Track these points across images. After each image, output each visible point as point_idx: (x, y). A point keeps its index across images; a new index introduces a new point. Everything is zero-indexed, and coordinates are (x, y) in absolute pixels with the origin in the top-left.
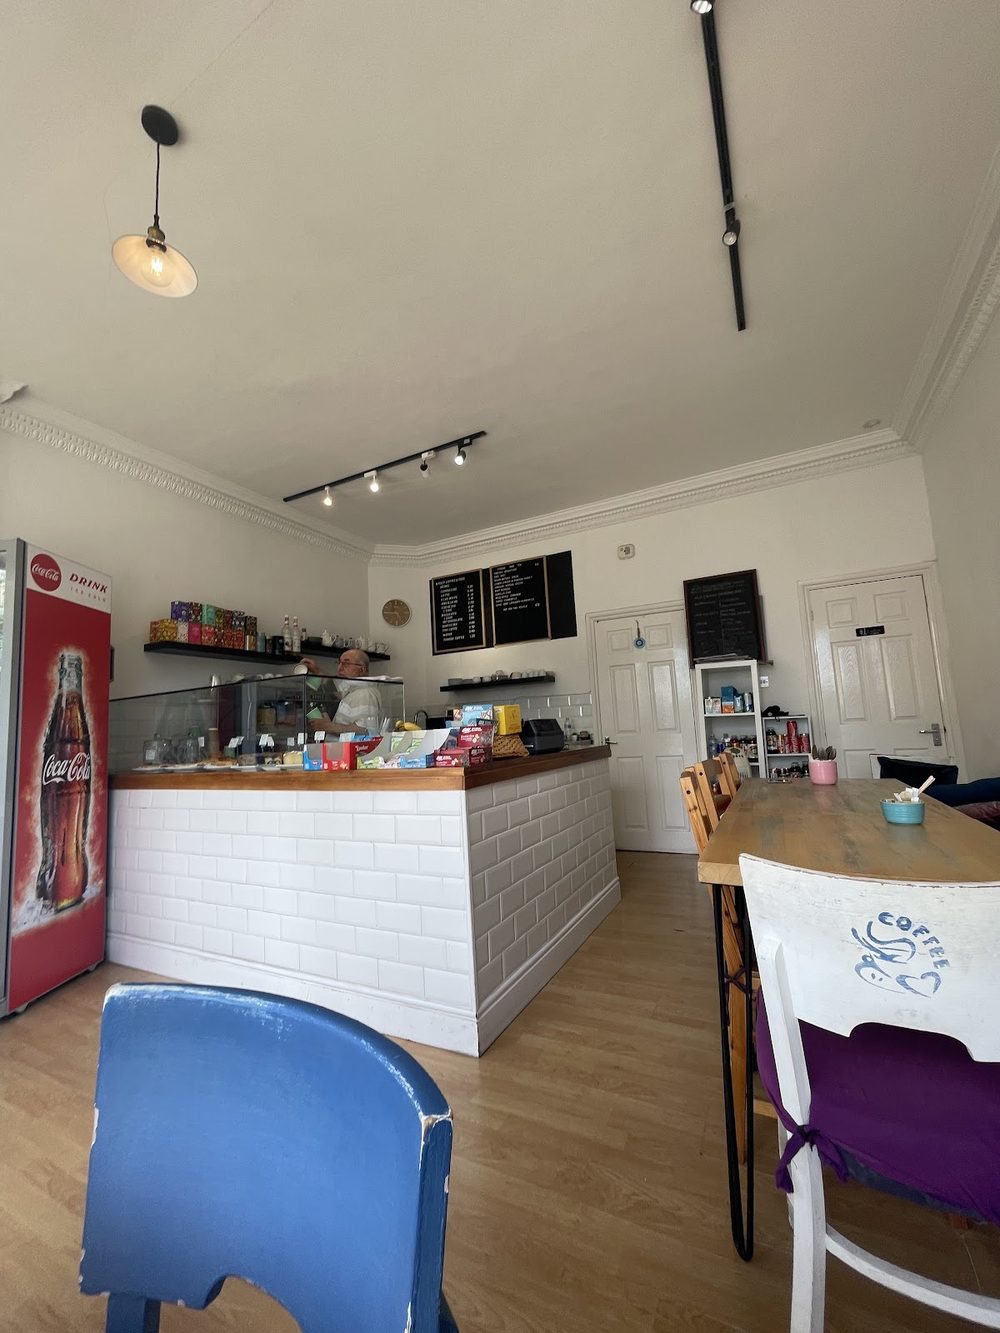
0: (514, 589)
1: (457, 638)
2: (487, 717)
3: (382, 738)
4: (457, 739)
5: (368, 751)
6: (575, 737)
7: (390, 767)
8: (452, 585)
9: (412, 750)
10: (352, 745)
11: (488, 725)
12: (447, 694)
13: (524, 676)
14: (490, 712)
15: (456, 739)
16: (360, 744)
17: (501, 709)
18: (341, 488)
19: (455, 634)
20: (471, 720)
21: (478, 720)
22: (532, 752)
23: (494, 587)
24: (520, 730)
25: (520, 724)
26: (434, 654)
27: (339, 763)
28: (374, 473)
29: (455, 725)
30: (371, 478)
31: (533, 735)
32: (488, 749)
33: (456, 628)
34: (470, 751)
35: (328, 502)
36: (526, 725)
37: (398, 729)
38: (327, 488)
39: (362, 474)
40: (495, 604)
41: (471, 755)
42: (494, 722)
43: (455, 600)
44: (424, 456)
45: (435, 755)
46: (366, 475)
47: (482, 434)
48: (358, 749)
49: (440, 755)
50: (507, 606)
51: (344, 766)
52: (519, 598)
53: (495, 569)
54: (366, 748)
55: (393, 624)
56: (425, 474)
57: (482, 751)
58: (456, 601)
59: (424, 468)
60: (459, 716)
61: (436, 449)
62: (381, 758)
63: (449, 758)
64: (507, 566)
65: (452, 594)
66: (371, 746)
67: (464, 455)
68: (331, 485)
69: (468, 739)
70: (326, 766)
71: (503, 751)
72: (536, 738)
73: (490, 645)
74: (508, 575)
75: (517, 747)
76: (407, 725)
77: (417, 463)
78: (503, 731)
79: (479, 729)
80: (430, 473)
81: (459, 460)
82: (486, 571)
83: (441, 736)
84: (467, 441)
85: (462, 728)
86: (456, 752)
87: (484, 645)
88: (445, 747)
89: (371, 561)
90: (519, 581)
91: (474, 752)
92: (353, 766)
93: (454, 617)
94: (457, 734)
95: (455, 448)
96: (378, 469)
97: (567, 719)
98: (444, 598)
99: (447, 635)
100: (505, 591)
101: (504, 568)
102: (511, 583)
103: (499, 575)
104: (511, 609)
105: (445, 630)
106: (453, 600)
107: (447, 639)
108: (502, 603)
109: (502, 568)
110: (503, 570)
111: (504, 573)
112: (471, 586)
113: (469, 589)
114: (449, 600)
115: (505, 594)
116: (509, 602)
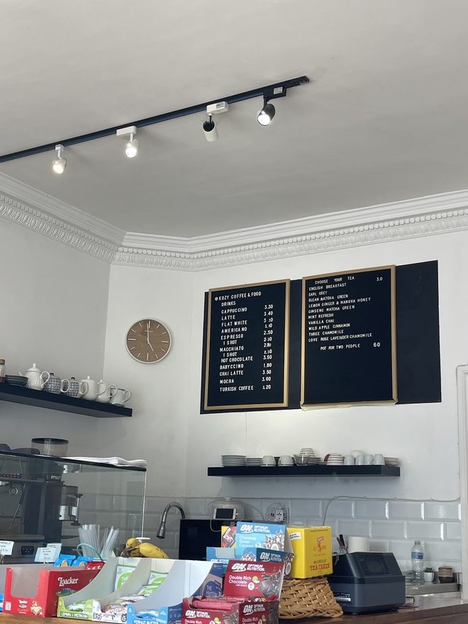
0: (340, 317)
1: (243, 388)
2: (275, 547)
3: (102, 563)
4: (223, 580)
5: (77, 587)
6: (429, 576)
7: (109, 619)
8: (240, 303)
9: (149, 591)
10: (54, 577)
11: (276, 562)
12: (218, 480)
13: (348, 463)
14: (280, 538)
15: (220, 580)
16: (66, 575)
17: (299, 533)
18: (79, 148)
19: (239, 381)
20: (247, 550)
21: (259, 551)
22: (347, 610)
23: (307, 309)
24: (330, 571)
25: (330, 561)
26: (203, 411)
27: (30, 604)
28: (132, 129)
29: (221, 555)
30: (127, 138)
31: (351, 581)
32: (271, 603)
33: (241, 372)
34: (242, 607)
35: (58, 168)
36: (340, 563)
37: (131, 553)
38: (58, 148)
39: (112, 131)
40: (307, 337)
41: (242, 615)
42: (286, 555)
43: (242, 327)
44: (211, 108)
45: (184, 607)
46: (119, 132)
47: (304, 80)
48: (63, 582)
49: (193, 608)
50: (327, 344)
51: (36, 609)
52: (347, 331)
53: (311, 282)
54: (73, 581)
55: (142, 358)
56: (209, 136)
57: (261, 608)
58: (244, 329)
59: (209, 126)
60: (229, 538)
61: (230, 100)
62: (96, 604)
63: (205, 615)
64: (331, 279)
65: (239, 316)
66: (83, 579)
67: (270, 111)
68: (65, 143)
69: (240, 582)
70: (8, 606)
71: (297, 608)
72: (356, 586)
73: (294, 404)
74: (330, 292)
75: (323, 601)
76: (144, 548)
77: (199, 119)
78: (301, 572)
79: (260, 568)
80: (217, 136)
81: (265, 119)
82: (296, 284)
83: (198, 572)
84: (278, 90)
85: (232, 562)
86: (218, 605)
87: (285, 404)
88: (201, 594)
89: (117, 256)
90: (348, 303)
91: (248, 609)
92: (51, 611)
93: (240, 354)
94: (223, 572)
95: (260, 100)
96: (138, 124)
97: (418, 543)
98: (227, 322)
99: (226, 382)
100: (325, 319)
101: (326, 281)
102: (335, 306)
103: (317, 292)
104: (333, 347)
105: (224, 374)
106: (241, 326)
107: (225, 389)
108: (319, 337)
109: (322, 282)
110: (324, 285)
111: (324, 289)
112: (271, 307)
113: (268, 311)
114: (234, 327)
115: (325, 324)
116: (330, 336)
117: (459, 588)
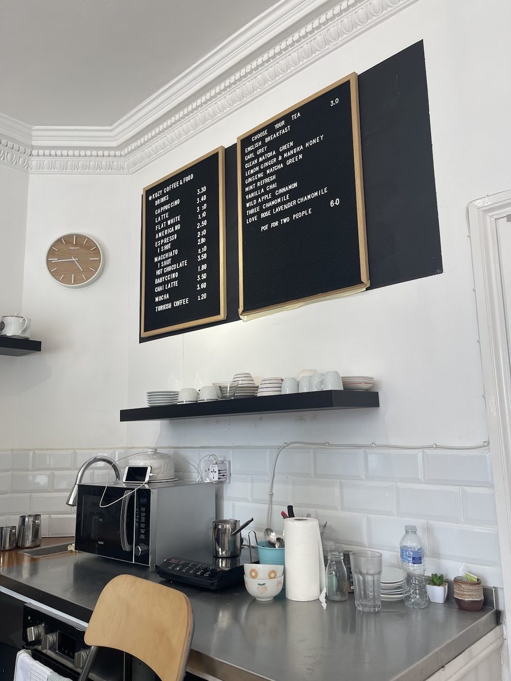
0: (283, 178)
1: (177, 303)
8: (173, 195)
12: (153, 428)
19: (175, 294)
23: (244, 178)
26: (142, 340)
33: (176, 283)
40: (245, 217)
43: (175, 224)
50: (268, 220)
52: (294, 194)
53: (246, 141)
55: (65, 281)
58: (177, 227)
64: (270, 127)
65: (172, 212)
73: (232, 316)
74: (274, 145)
82: (230, 152)
87: (222, 316)
90: (292, 153)
93: (175, 260)
98: (160, 223)
99: (161, 298)
100: (265, 186)
101: (265, 133)
102: (278, 163)
103: (254, 151)
104: (276, 224)
105: (159, 289)
106: (173, 225)
107: (160, 308)
108: (258, 214)
109: (260, 135)
110: (263, 139)
111: (264, 144)
112: (204, 189)
113: (200, 196)
114: (168, 227)
115: (266, 193)
116: (271, 208)
117: (498, 617)
